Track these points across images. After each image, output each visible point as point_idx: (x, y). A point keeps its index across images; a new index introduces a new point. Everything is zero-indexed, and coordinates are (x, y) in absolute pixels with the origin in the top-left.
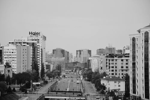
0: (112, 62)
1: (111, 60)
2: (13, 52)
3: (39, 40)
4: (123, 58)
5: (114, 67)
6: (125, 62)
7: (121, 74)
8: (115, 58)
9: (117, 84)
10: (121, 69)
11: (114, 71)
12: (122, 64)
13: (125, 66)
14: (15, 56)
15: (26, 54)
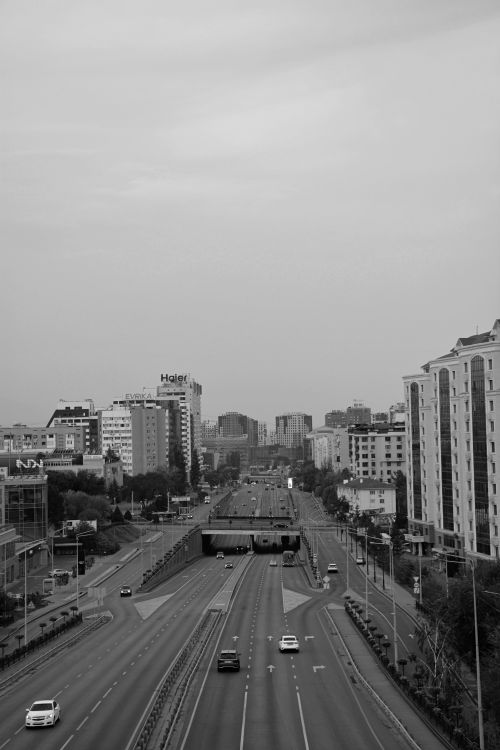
0: (365, 444)
1: (360, 440)
2: (122, 425)
3: (184, 394)
4: (389, 434)
5: (370, 456)
6: (394, 443)
7: (385, 472)
8: (371, 434)
9: (376, 496)
10: (384, 459)
11: (370, 464)
12: (388, 447)
13: (394, 452)
14: (129, 435)
15: (155, 427)
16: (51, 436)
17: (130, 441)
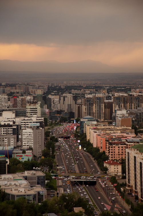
0: (112, 149)
1: (110, 147)
2: (30, 135)
3: (37, 109)
4: (119, 146)
5: (113, 152)
6: (121, 149)
7: (118, 157)
8: (114, 146)
9: (116, 167)
10: (117, 153)
11: (113, 155)
12: (119, 150)
13: (121, 151)
14: (32, 138)
15: (41, 136)
16: (6, 138)
17: (32, 140)
